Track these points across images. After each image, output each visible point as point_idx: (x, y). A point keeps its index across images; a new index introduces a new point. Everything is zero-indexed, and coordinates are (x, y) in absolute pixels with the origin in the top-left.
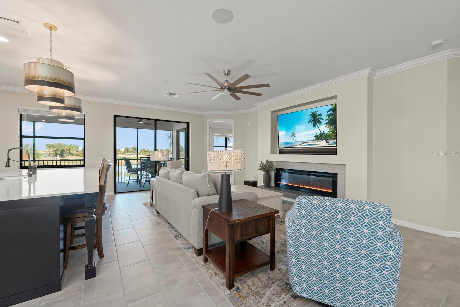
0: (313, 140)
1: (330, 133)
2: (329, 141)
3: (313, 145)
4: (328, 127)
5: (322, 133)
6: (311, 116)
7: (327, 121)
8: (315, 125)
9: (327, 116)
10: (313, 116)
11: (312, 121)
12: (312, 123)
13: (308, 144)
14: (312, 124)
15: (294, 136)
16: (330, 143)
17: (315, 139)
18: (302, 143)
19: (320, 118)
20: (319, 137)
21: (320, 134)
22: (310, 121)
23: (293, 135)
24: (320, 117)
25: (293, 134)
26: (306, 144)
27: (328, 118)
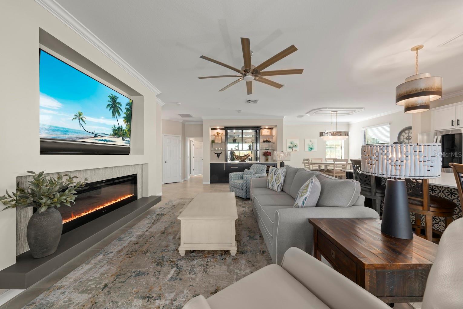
0: (110, 135)
1: (127, 130)
2: (125, 139)
3: (109, 141)
4: (125, 123)
5: (120, 127)
6: (110, 98)
7: (125, 116)
8: (114, 114)
9: (126, 110)
10: (112, 101)
11: (111, 107)
12: (110, 109)
13: (104, 138)
14: (112, 111)
15: (82, 119)
16: (125, 142)
17: (112, 133)
18: (95, 136)
19: (119, 108)
20: (117, 132)
21: (118, 128)
22: (109, 105)
23: (79, 117)
24: (119, 106)
25: (80, 115)
26: (101, 138)
27: (126, 112)
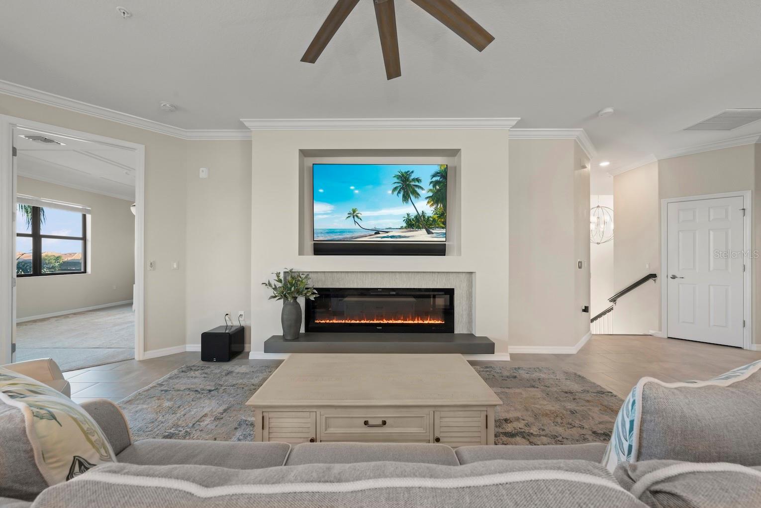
0: (402, 228)
1: (436, 216)
2: (433, 231)
3: (400, 237)
4: (432, 205)
5: (421, 214)
6: (398, 178)
7: (431, 194)
8: (406, 198)
9: (432, 185)
10: (402, 181)
11: (400, 190)
12: (399, 192)
13: (390, 234)
14: (401, 195)
15: (357, 216)
16: (434, 235)
17: (404, 225)
18: (376, 233)
19: (416, 186)
20: (414, 222)
21: (416, 217)
22: (395, 189)
23: (354, 214)
24: (417, 183)
25: (354, 211)
27: (432, 188)
